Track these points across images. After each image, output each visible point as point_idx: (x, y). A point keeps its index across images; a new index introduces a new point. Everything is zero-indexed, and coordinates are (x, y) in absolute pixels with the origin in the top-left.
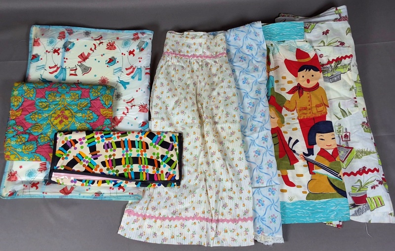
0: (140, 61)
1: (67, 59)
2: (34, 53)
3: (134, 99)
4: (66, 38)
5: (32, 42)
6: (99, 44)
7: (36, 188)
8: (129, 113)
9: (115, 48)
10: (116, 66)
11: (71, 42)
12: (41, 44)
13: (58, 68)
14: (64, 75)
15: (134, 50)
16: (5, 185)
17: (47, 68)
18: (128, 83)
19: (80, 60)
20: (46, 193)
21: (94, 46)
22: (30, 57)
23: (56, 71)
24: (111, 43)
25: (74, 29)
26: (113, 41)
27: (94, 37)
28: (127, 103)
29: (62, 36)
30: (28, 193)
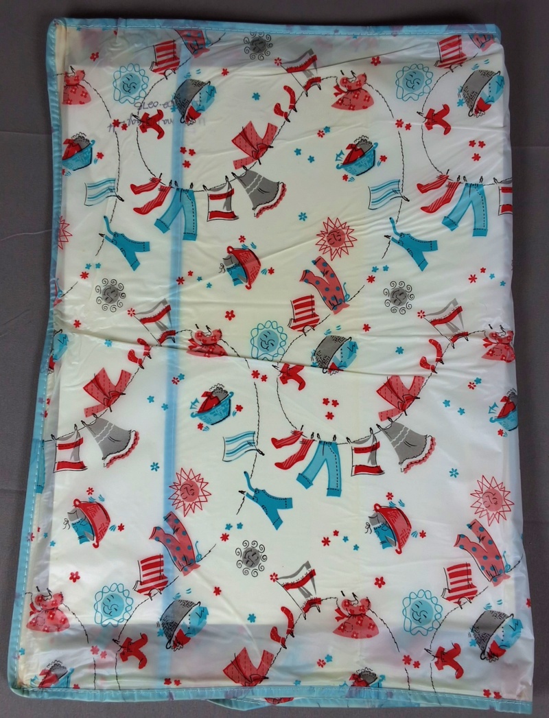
0: (477, 157)
1: (192, 152)
2: (72, 131)
3: (459, 310)
4: (180, 70)
5: (56, 87)
6: (307, 87)
7: (138, 661)
8: (446, 365)
9: (367, 102)
10: (378, 175)
11: (200, 85)
12: (92, 94)
13: (164, 191)
14: (190, 215)
15: (446, 109)
16: (22, 644)
17: (125, 191)
18: (432, 245)
19: (241, 155)
20: (177, 683)
21: (287, 96)
22: (58, 151)
23: (158, 203)
24: (353, 80)
25: (211, 30)
26: (358, 72)
27: (284, 59)
28: (434, 323)
29: (166, 59)
30: (112, 683)
